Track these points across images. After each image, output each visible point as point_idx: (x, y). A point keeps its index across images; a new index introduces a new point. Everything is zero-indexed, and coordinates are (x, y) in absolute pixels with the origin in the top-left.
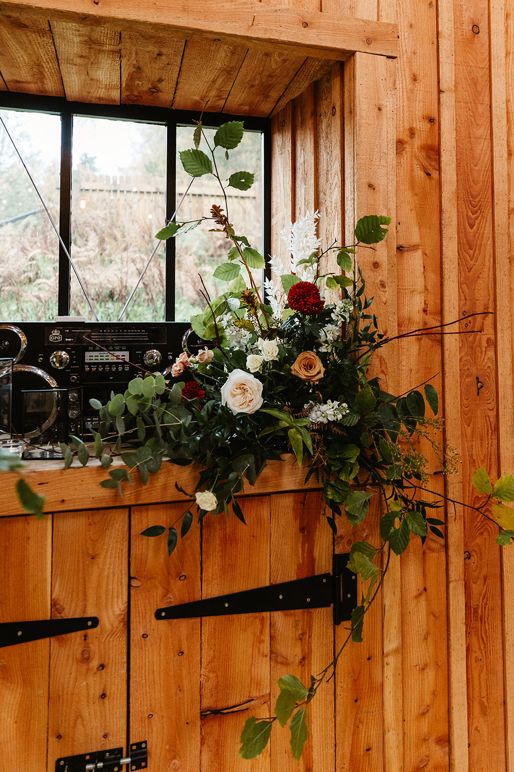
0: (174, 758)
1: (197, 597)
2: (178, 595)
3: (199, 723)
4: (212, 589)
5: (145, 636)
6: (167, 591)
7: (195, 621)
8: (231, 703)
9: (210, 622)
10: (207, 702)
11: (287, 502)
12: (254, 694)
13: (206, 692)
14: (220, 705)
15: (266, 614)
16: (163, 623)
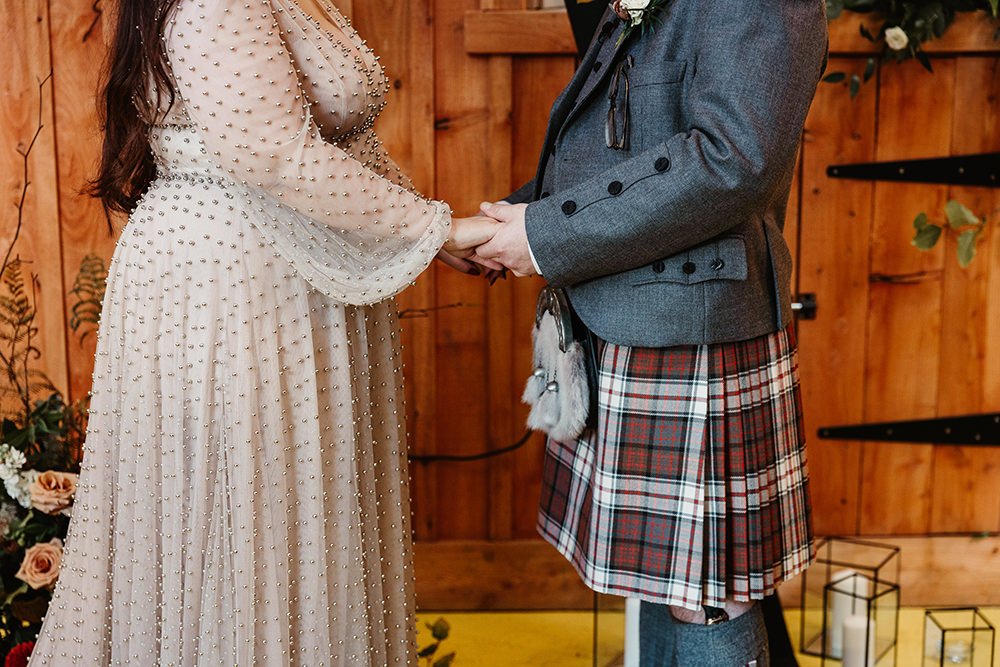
0: (841, 315)
1: (870, 159)
2: (851, 153)
3: (866, 287)
4: (887, 153)
5: (816, 191)
6: (840, 149)
7: (867, 185)
8: (902, 272)
9: (883, 188)
10: (877, 267)
11: (976, 66)
12: (926, 267)
13: (877, 256)
14: (890, 272)
15: (944, 188)
16: (834, 183)
